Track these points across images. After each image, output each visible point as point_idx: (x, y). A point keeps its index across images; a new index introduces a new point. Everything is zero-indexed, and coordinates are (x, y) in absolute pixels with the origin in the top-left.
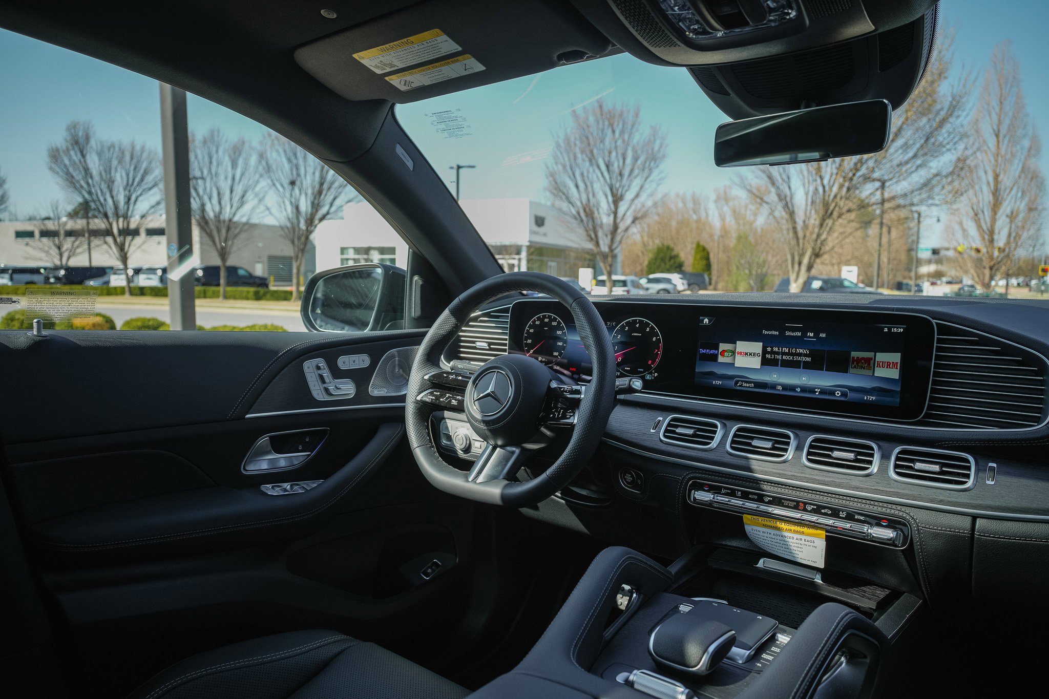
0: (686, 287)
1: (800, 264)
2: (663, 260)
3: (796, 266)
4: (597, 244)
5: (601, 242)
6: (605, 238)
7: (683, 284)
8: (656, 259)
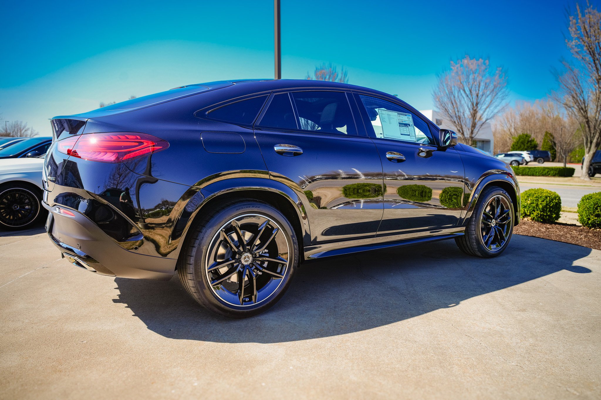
0: (532, 159)
1: (591, 142)
2: (523, 143)
3: (589, 144)
4: (463, 134)
5: (465, 133)
6: (468, 131)
7: (530, 157)
8: (518, 142)
